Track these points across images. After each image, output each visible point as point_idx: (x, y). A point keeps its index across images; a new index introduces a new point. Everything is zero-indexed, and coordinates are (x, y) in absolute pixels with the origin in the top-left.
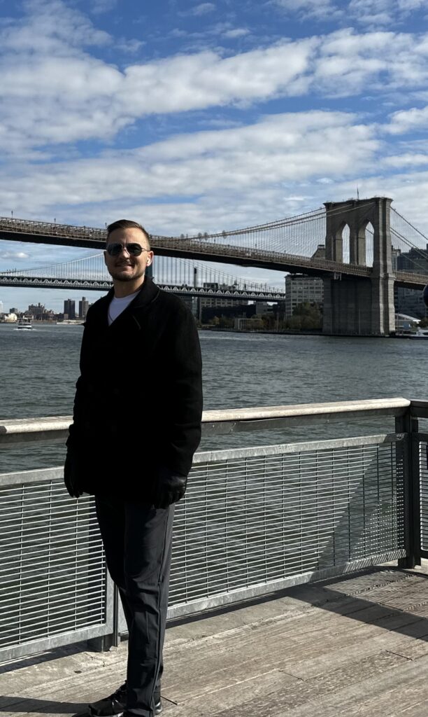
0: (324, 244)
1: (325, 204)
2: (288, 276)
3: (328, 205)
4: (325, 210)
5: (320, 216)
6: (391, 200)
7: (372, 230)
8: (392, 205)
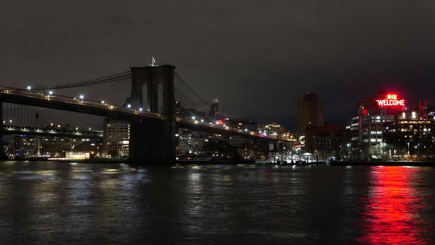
0: (130, 97)
1: (130, 68)
2: (105, 119)
3: (132, 69)
4: (131, 73)
5: (127, 77)
6: (174, 67)
7: (162, 87)
8: (176, 71)
